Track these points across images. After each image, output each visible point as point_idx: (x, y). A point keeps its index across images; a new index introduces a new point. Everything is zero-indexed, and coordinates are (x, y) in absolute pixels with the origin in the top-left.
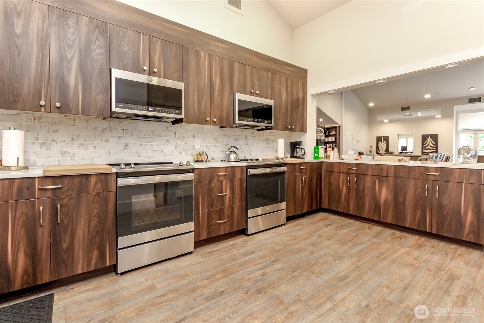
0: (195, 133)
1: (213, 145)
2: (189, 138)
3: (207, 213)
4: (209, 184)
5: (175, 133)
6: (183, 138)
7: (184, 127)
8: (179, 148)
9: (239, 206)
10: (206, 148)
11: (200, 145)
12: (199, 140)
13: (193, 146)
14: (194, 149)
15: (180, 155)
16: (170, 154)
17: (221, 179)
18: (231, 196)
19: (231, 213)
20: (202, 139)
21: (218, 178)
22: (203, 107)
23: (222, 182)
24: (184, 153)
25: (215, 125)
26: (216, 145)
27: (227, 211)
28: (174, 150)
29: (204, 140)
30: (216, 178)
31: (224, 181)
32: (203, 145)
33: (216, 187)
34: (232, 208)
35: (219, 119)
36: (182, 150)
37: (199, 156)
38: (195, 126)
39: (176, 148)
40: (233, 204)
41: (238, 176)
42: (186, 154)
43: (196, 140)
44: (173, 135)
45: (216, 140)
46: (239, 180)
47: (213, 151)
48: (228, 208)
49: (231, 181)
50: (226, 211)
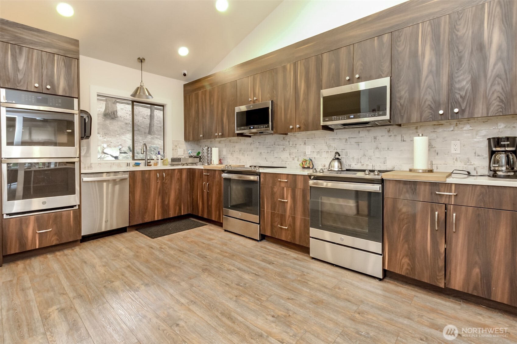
0: (305, 140)
1: (325, 151)
2: (301, 145)
3: (270, 213)
4: (272, 188)
5: (289, 142)
6: (295, 146)
7: (296, 135)
8: (292, 155)
9: (301, 219)
10: (317, 155)
11: (311, 152)
12: (310, 147)
13: (304, 153)
14: (305, 155)
15: (293, 162)
16: (286, 160)
17: (283, 185)
18: (293, 206)
19: (293, 223)
20: (313, 146)
21: (280, 184)
22: (289, 116)
23: (283, 188)
24: (296, 159)
25: (300, 131)
26: (328, 151)
27: (288, 220)
28: (289, 157)
29: (315, 146)
30: (278, 184)
31: (285, 188)
32: (313, 152)
33: (277, 192)
34: (294, 218)
35: (305, 124)
36: (294, 157)
37: (303, 163)
38: (306, 133)
39: (290, 155)
40: (294, 214)
41: (300, 185)
42: (298, 160)
43: (307, 147)
44: (287, 143)
45: (329, 146)
46: (302, 190)
47: (325, 158)
48: (289, 217)
49: (292, 189)
50: (287, 218)
